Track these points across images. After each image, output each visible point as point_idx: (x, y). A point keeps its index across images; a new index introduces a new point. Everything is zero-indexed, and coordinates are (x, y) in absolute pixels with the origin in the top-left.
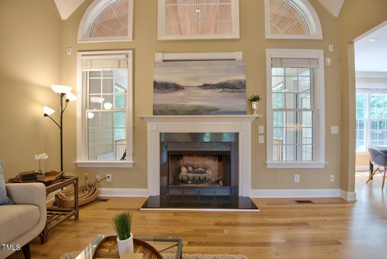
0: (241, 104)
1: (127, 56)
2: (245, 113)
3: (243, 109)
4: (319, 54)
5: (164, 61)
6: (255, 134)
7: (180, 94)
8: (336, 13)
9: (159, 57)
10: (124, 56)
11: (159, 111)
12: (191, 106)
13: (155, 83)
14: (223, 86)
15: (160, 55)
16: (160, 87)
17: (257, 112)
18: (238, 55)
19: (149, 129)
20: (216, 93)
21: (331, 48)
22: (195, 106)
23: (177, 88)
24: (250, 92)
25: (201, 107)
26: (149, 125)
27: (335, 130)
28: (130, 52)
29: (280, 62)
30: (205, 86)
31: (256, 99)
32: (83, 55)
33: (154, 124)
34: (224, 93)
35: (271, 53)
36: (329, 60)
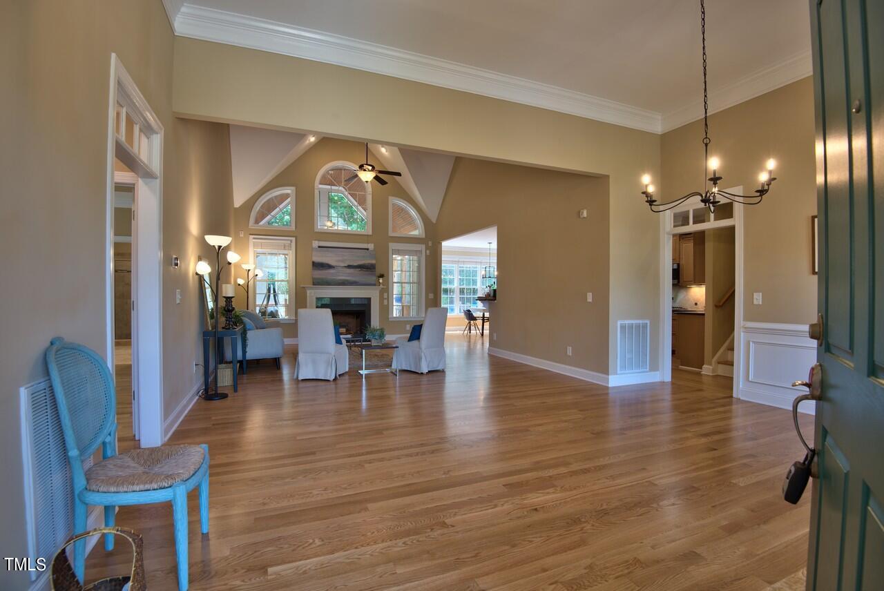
0: (373, 279)
1: (291, 241)
2: (375, 285)
3: (373, 283)
4: (423, 247)
5: (319, 247)
6: (382, 299)
7: (332, 271)
8: (434, 221)
9: (316, 244)
10: (289, 242)
11: (317, 283)
12: (340, 280)
13: (313, 262)
14: (361, 267)
15: (317, 242)
16: (318, 266)
17: (383, 285)
18: (371, 246)
19: (308, 295)
20: (357, 271)
21: (430, 244)
22: (343, 280)
23: (329, 267)
24: (378, 271)
25: (347, 280)
26: (308, 292)
27: (431, 296)
28: (294, 239)
29: (398, 252)
30: (349, 267)
31: (382, 276)
32: (254, 238)
33: (313, 291)
34: (362, 272)
35: (392, 246)
36: (428, 252)
